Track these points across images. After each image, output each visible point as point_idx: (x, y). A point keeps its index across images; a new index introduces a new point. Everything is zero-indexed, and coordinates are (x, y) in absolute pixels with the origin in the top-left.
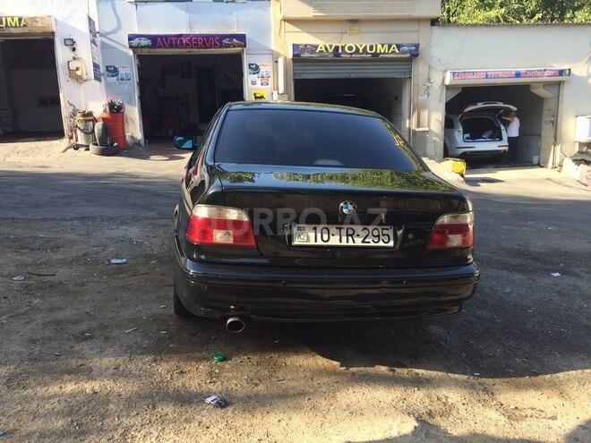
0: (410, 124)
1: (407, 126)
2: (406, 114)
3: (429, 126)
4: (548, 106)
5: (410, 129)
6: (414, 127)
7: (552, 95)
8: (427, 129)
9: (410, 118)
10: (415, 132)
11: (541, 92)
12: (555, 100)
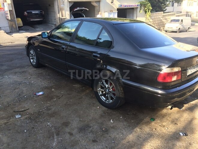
0: (59, 15)
1: (58, 16)
2: (57, 12)
3: (65, 16)
4: (96, 9)
5: (59, 17)
6: (61, 17)
7: (97, 5)
8: (65, 17)
9: (59, 14)
10: (61, 19)
11: (95, 4)
12: (98, 7)
